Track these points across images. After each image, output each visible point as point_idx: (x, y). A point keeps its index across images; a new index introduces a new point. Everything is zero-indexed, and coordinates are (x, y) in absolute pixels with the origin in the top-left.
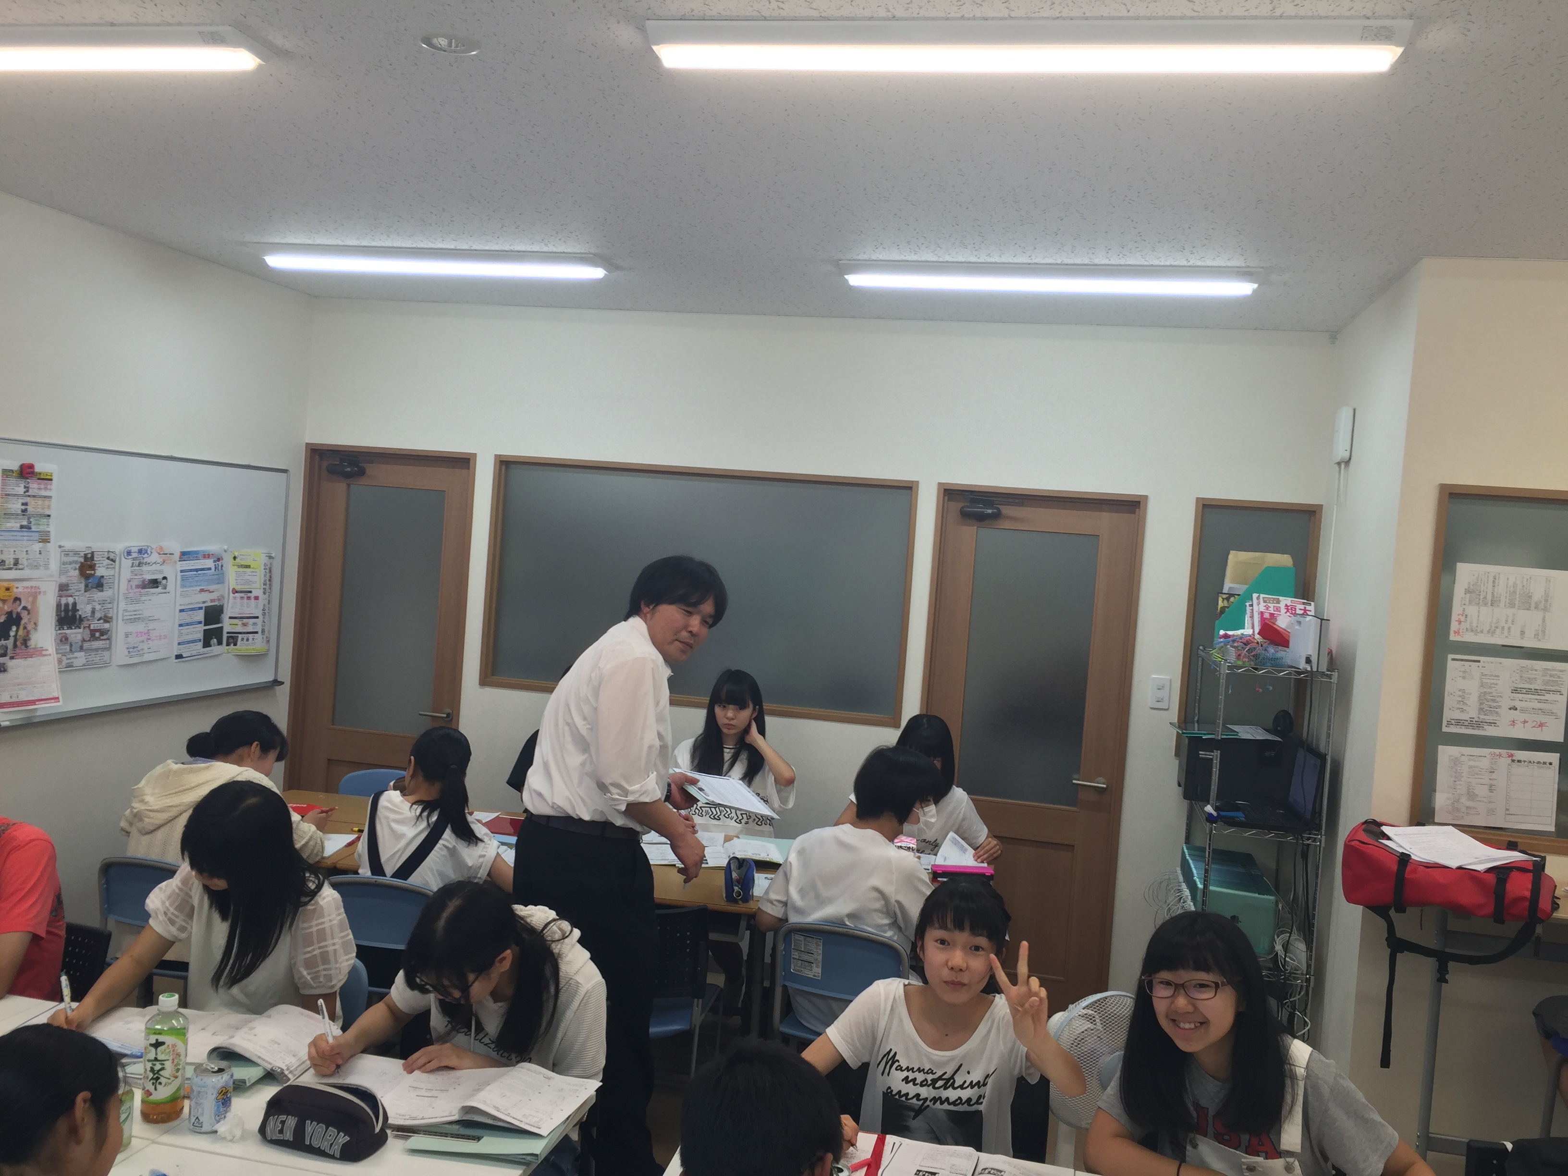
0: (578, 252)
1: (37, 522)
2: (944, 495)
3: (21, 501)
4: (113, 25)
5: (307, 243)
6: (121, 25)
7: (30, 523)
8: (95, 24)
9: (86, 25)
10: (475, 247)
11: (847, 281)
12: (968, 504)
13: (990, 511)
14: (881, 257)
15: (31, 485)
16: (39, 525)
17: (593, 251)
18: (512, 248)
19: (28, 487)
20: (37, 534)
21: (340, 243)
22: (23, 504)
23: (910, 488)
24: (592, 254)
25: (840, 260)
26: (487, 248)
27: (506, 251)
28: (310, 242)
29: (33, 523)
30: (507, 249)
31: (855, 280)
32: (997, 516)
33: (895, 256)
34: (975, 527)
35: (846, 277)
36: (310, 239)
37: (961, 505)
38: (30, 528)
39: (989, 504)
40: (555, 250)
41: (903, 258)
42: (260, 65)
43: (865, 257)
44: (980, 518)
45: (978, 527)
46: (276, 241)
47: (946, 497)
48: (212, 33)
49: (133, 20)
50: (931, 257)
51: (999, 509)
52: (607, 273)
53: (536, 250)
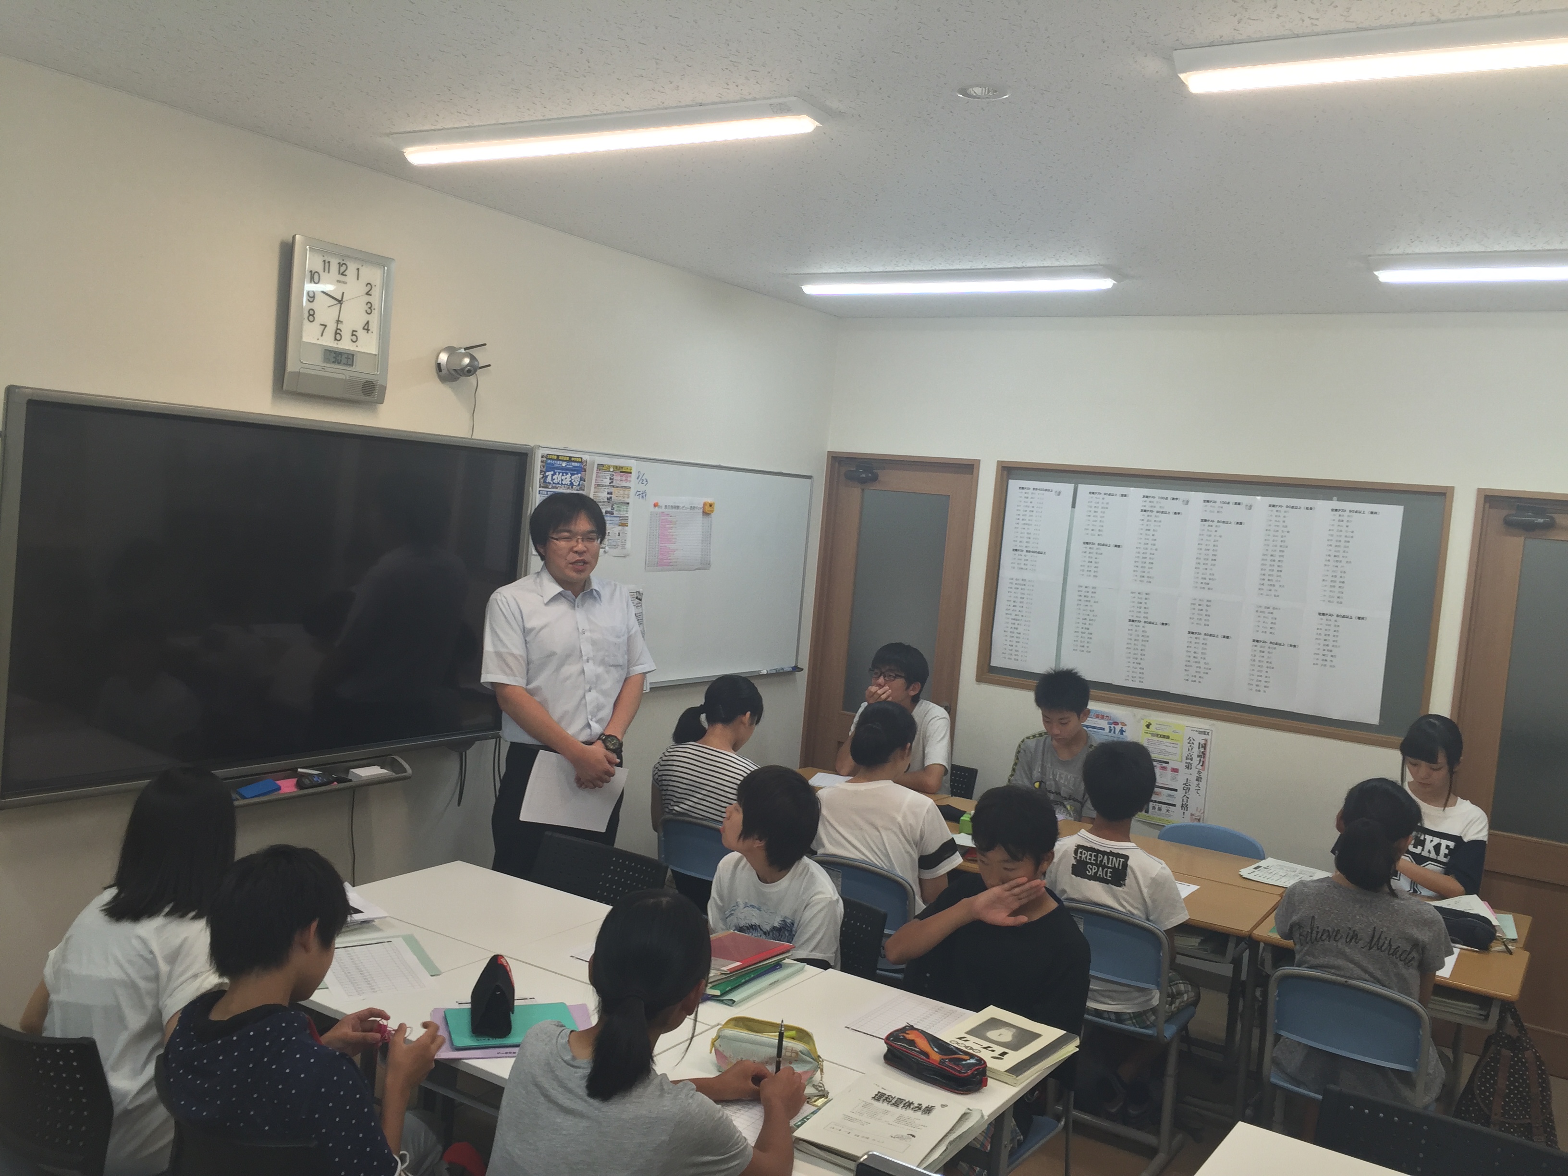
0: (1089, 264)
1: (619, 508)
2: (1485, 502)
3: (607, 491)
4: (701, 105)
5: (839, 272)
6: (708, 104)
7: (613, 509)
8: (687, 106)
9: (681, 107)
10: (989, 266)
11: (1377, 277)
12: (1514, 512)
13: (1541, 520)
14: (1417, 251)
15: (615, 477)
16: (620, 511)
17: (1102, 262)
18: (1024, 265)
19: (613, 479)
20: (618, 519)
21: (867, 270)
22: (608, 493)
23: (1444, 494)
24: (1101, 265)
25: (1370, 256)
26: (1000, 266)
27: (1018, 268)
28: (842, 271)
29: (615, 509)
30: (1019, 266)
31: (1387, 276)
32: (1550, 526)
33: (1434, 248)
34: (1523, 538)
35: (1376, 273)
36: (842, 268)
37: (1504, 513)
38: (613, 514)
39: (1540, 512)
40: (1066, 264)
41: (1443, 250)
42: (817, 127)
43: (1399, 251)
44: (1529, 528)
45: (1525, 538)
46: (813, 272)
47: (1487, 505)
48: (780, 104)
49: (718, 100)
50: (1477, 248)
51: (1552, 518)
52: (1115, 282)
53: (1047, 265)
